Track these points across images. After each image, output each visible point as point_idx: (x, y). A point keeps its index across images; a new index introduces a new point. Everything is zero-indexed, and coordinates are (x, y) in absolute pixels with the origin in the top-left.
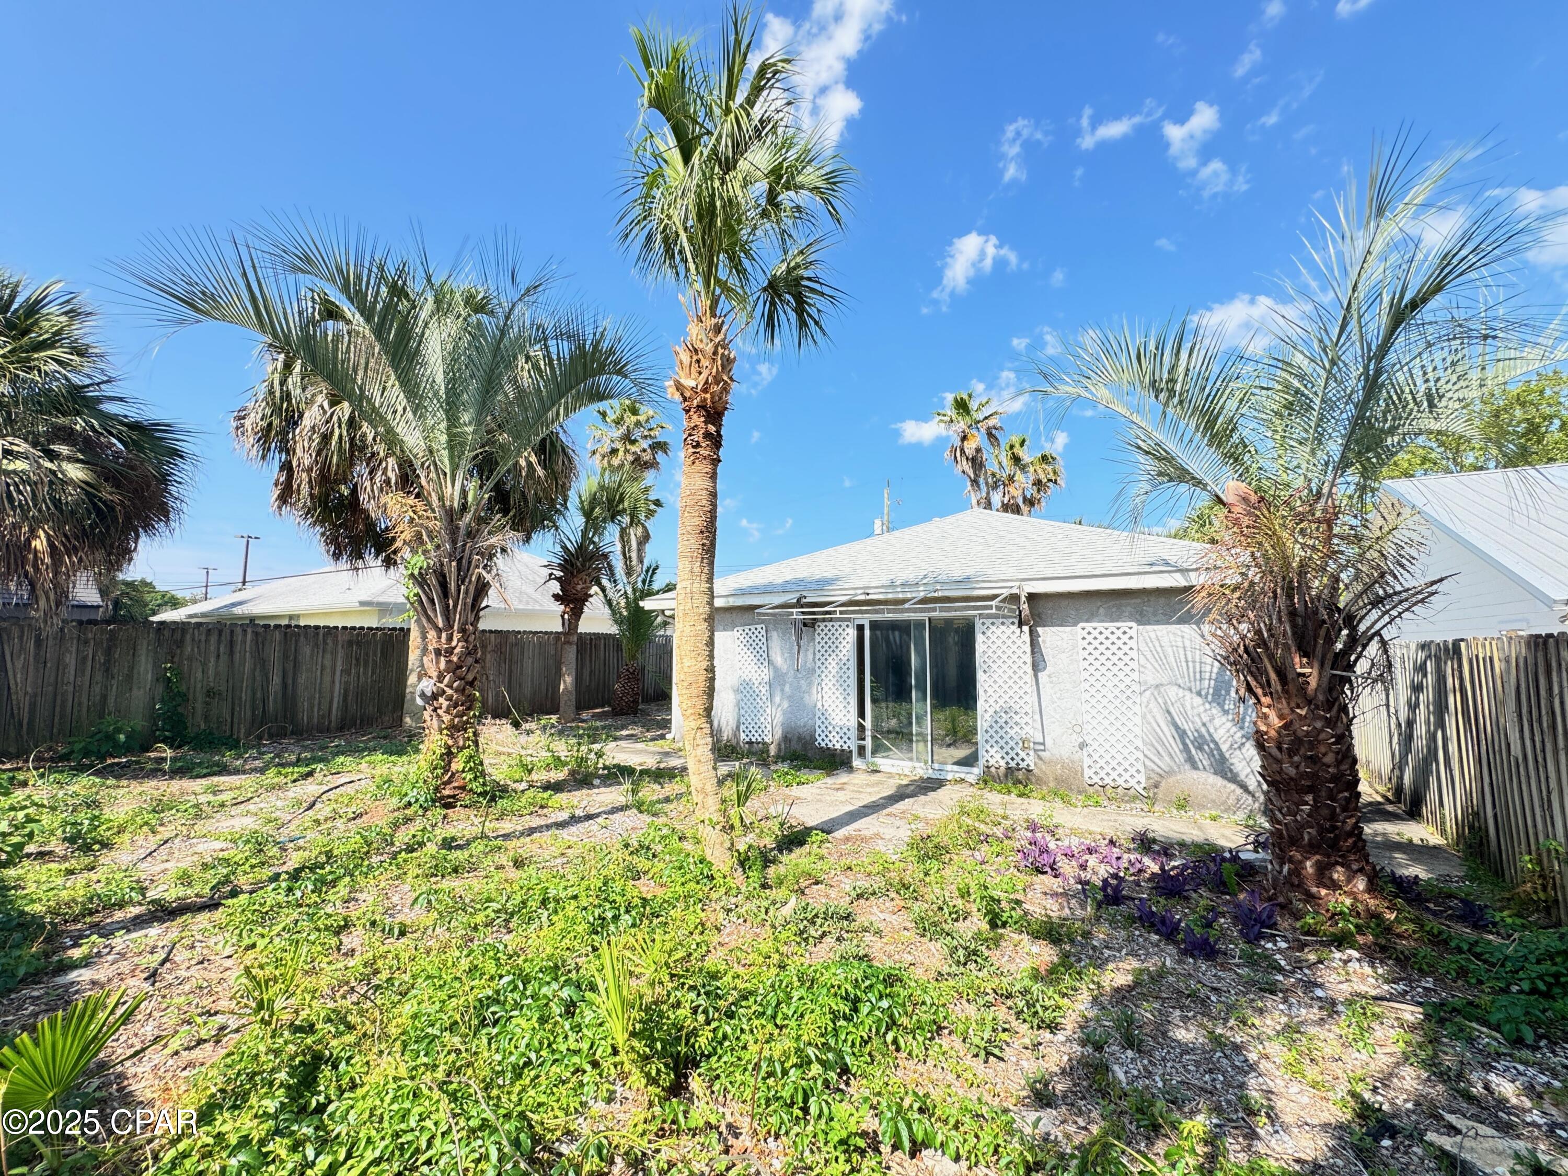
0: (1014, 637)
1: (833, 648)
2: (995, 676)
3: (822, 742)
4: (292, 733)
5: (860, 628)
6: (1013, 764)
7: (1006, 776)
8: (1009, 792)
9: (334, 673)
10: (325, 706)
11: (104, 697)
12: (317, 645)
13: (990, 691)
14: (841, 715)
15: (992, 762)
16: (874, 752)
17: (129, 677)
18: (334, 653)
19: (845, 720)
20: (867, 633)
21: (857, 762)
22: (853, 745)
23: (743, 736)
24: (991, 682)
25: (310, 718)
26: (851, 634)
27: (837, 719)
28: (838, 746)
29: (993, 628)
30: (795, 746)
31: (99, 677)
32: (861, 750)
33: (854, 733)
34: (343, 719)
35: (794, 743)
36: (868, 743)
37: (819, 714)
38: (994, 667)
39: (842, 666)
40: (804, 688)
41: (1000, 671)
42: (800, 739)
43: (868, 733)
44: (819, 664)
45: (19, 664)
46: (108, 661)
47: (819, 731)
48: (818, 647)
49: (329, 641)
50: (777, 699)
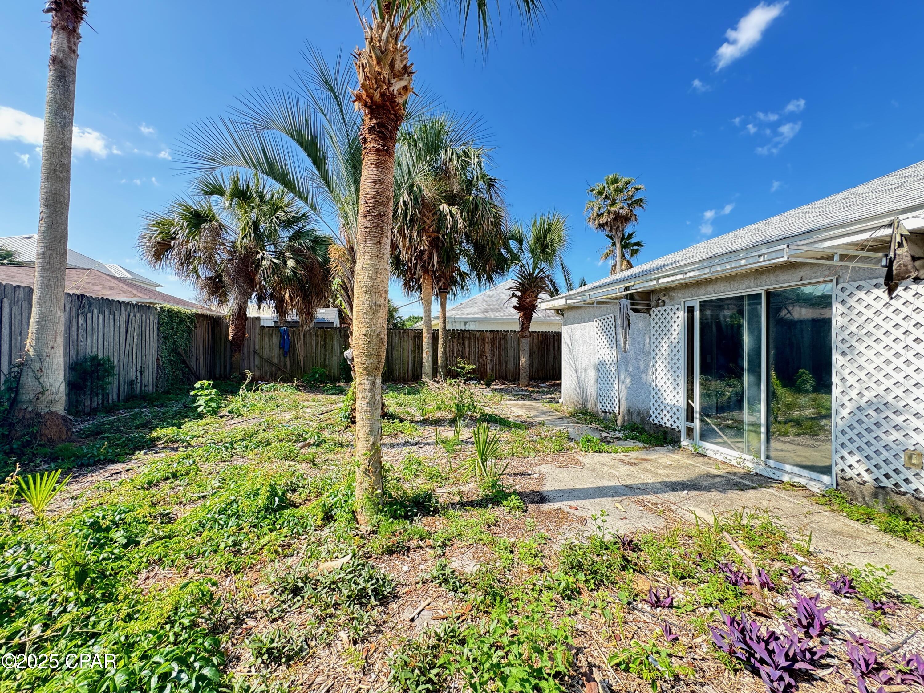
0: (878, 305)
1: (665, 331)
2: (862, 361)
3: (655, 418)
4: (392, 380)
5: (690, 310)
6: (886, 483)
7: (875, 495)
8: (869, 520)
9: (408, 352)
10: (405, 368)
11: (325, 359)
12: (400, 338)
13: (851, 380)
14: (671, 396)
15: (849, 473)
16: (703, 437)
17: (332, 351)
18: (407, 342)
19: (674, 401)
20: (697, 314)
21: (685, 443)
22: (681, 425)
23: (600, 406)
24: (851, 367)
25: (399, 374)
26: (681, 316)
27: (668, 400)
28: (668, 425)
29: (861, 294)
30: (636, 419)
31: (323, 351)
32: (690, 431)
33: (683, 415)
34: (413, 375)
35: (634, 416)
36: (697, 424)
37: (653, 393)
38: (861, 347)
39: (673, 347)
40: (642, 367)
41: (870, 354)
42: (639, 413)
43: (697, 416)
44: (653, 347)
45: (299, 344)
46: (325, 344)
47: (653, 409)
48: (653, 331)
49: (405, 336)
50: (622, 377)
